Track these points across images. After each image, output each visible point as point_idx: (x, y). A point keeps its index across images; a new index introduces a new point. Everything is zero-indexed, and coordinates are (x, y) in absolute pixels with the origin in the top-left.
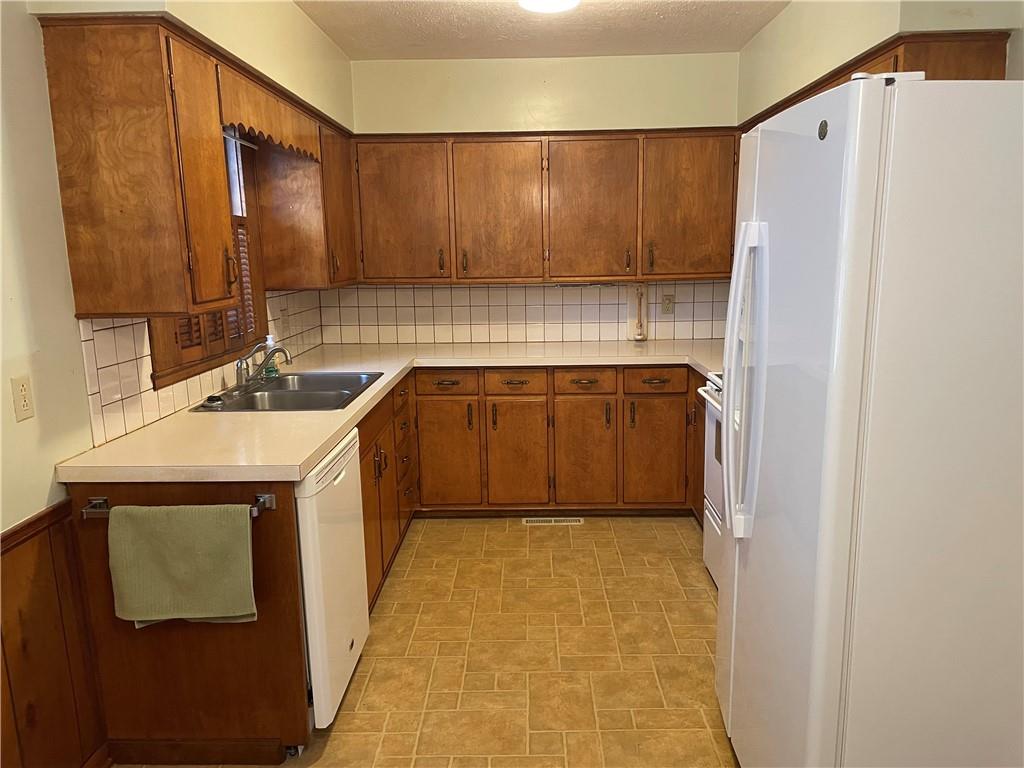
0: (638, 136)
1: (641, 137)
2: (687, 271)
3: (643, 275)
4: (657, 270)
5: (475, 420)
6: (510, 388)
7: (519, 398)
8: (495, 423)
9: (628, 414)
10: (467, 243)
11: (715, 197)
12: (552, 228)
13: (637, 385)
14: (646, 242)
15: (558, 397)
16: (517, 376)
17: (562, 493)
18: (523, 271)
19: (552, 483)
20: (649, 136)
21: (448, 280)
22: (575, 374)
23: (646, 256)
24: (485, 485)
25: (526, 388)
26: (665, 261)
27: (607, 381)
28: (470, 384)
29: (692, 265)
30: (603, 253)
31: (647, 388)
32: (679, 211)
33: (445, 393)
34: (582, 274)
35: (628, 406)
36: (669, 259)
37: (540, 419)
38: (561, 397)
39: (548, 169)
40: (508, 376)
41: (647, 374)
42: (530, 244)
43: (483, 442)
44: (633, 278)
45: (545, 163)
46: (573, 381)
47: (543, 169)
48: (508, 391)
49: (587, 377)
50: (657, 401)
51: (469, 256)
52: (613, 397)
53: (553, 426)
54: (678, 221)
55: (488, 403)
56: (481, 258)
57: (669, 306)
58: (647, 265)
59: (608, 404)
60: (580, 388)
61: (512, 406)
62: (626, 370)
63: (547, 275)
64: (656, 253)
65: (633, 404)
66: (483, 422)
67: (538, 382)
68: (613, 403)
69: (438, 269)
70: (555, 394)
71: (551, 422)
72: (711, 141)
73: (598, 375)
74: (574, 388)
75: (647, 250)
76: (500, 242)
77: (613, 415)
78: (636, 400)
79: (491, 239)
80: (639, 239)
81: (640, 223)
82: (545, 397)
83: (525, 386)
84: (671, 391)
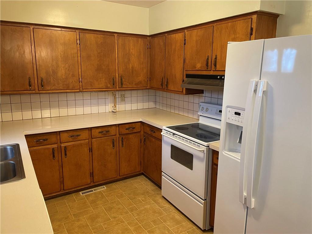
0: (115, 35)
1: (116, 35)
2: (134, 87)
3: (119, 88)
4: (124, 86)
5: (56, 155)
6: (72, 139)
7: (76, 142)
8: (66, 155)
9: (121, 142)
10: (43, 75)
11: (142, 60)
12: (83, 70)
13: (124, 131)
14: (120, 76)
15: (93, 140)
16: (75, 133)
17: (96, 178)
18: (71, 87)
19: (92, 174)
20: (119, 35)
21: (34, 91)
22: (100, 129)
23: (120, 81)
24: (62, 182)
25: (79, 138)
26: (127, 83)
27: (113, 131)
28: (53, 139)
29: (135, 84)
30: (104, 79)
31: (127, 132)
32: (130, 64)
33: (41, 145)
34: (96, 88)
35: (120, 139)
36: (128, 82)
37: (86, 150)
38: (95, 139)
39: (80, 44)
40: (71, 134)
41: (127, 126)
42: (73, 75)
43: (60, 164)
44: (115, 89)
45: (78, 42)
46: (100, 132)
47: (77, 44)
48: (71, 140)
49: (104, 130)
50: (131, 136)
51: (44, 81)
52: (115, 136)
53: (92, 152)
54: (130, 68)
55: (62, 147)
56: (50, 81)
57: (123, 98)
58: (120, 84)
59: (113, 139)
60: (102, 135)
61: (73, 146)
62: (120, 126)
63: (81, 89)
64: (123, 80)
65: (122, 138)
66: (60, 155)
67: (85, 135)
68: (115, 139)
69: (28, 87)
70: (92, 138)
71: (91, 150)
72: (140, 40)
73: (109, 129)
74: (100, 135)
75: (120, 79)
76: (59, 74)
77: (115, 144)
78: (124, 137)
79: (55, 72)
80: (117, 75)
81: (117, 68)
82: (88, 140)
83: (79, 137)
84: (136, 131)
